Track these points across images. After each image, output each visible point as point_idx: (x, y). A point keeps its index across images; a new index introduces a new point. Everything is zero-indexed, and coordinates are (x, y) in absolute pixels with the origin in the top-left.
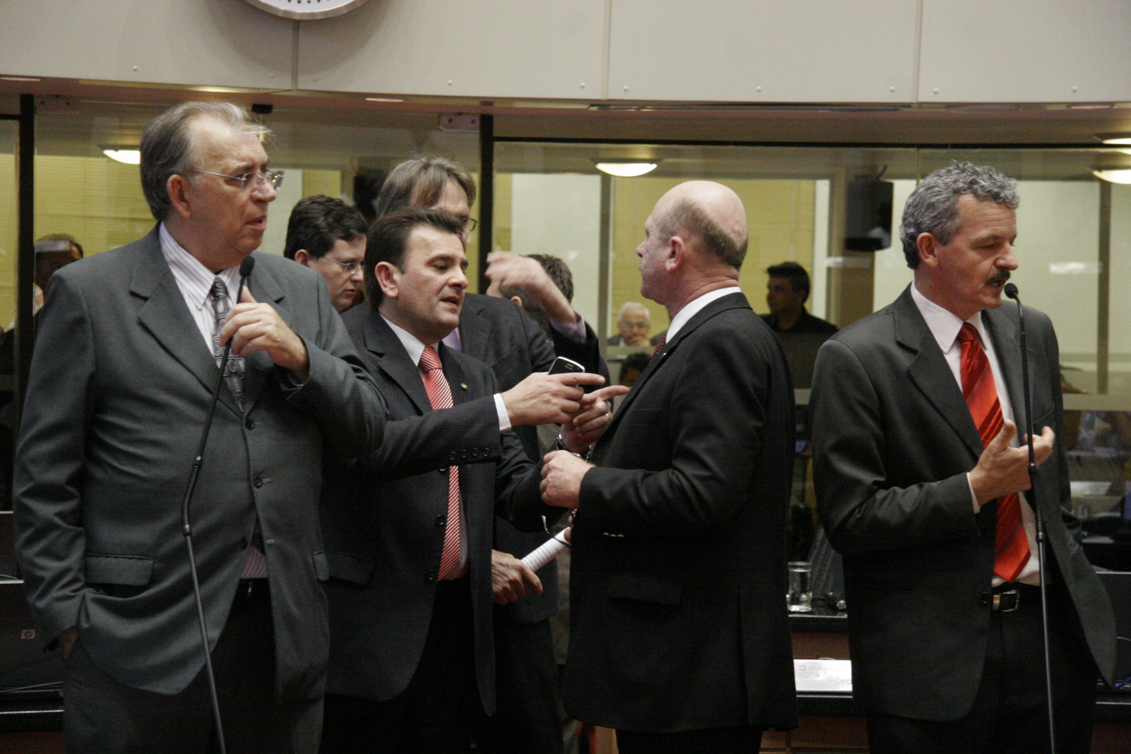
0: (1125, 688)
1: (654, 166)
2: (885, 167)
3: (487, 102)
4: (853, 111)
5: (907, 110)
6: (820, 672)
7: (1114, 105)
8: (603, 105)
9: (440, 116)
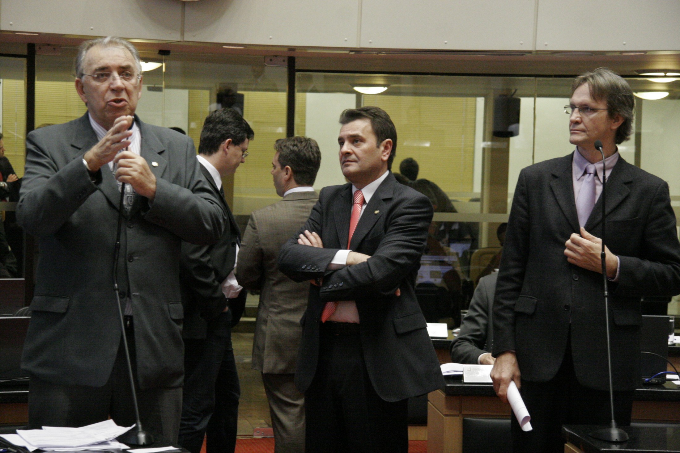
0: (652, 381)
1: (386, 89)
2: (516, 90)
3: (292, 49)
4: (499, 55)
5: (529, 55)
6: (479, 371)
7: (647, 53)
8: (358, 51)
9: (265, 57)
